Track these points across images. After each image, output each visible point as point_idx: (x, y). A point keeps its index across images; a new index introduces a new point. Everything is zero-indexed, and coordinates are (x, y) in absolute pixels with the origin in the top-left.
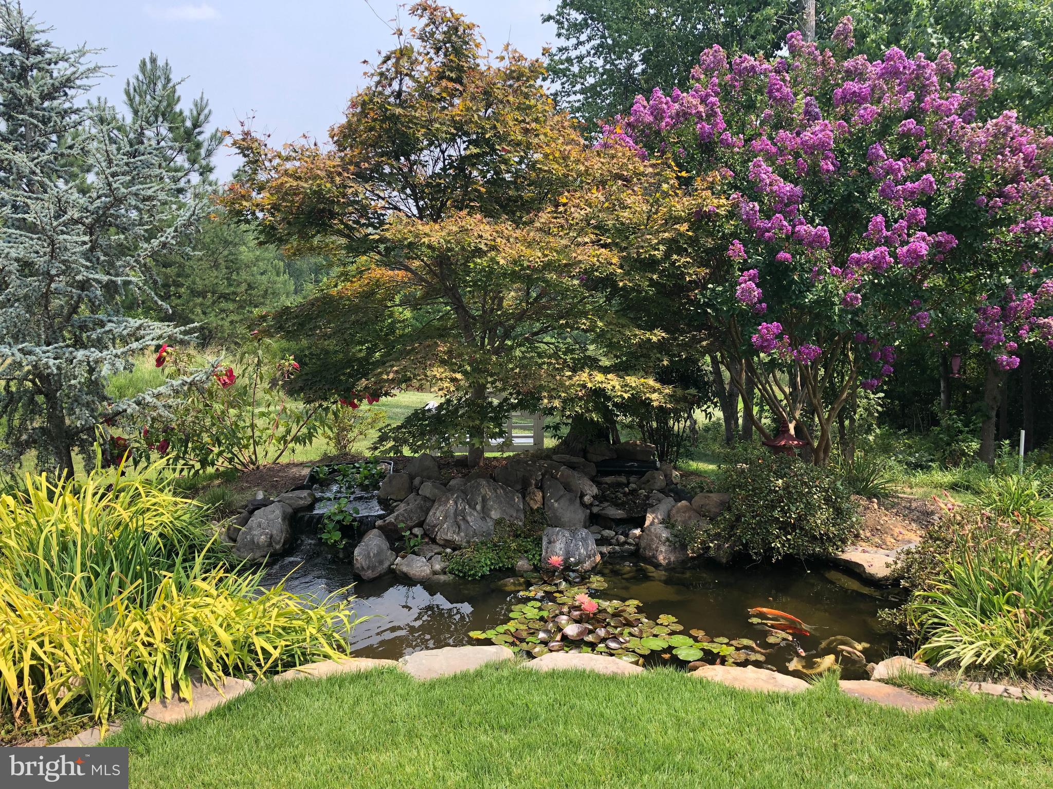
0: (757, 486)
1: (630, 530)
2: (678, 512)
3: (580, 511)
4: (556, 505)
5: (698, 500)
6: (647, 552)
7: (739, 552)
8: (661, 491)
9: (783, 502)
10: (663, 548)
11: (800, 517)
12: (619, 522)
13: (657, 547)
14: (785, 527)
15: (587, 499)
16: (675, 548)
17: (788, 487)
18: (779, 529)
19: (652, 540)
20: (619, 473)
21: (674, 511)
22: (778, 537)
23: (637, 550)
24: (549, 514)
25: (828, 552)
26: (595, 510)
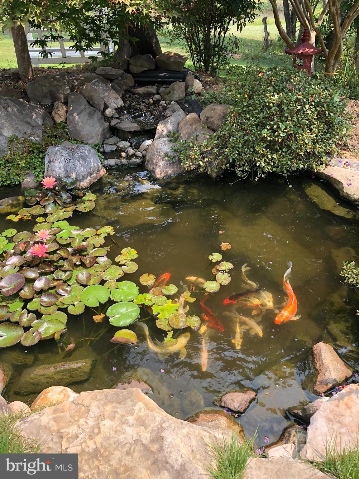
0: (251, 102)
1: (144, 141)
2: (185, 125)
3: (98, 124)
4: (77, 118)
5: (206, 112)
6: (149, 166)
7: (226, 170)
8: (179, 102)
9: (273, 120)
10: (161, 163)
11: (288, 135)
12: (135, 134)
13: (157, 162)
14: (272, 146)
15: (108, 112)
16: (173, 163)
17: (282, 103)
18: (266, 148)
19: (154, 154)
20: (152, 84)
21: (181, 124)
22: (263, 155)
23: (143, 162)
24: (71, 127)
25: (312, 168)
26: (114, 122)
